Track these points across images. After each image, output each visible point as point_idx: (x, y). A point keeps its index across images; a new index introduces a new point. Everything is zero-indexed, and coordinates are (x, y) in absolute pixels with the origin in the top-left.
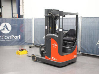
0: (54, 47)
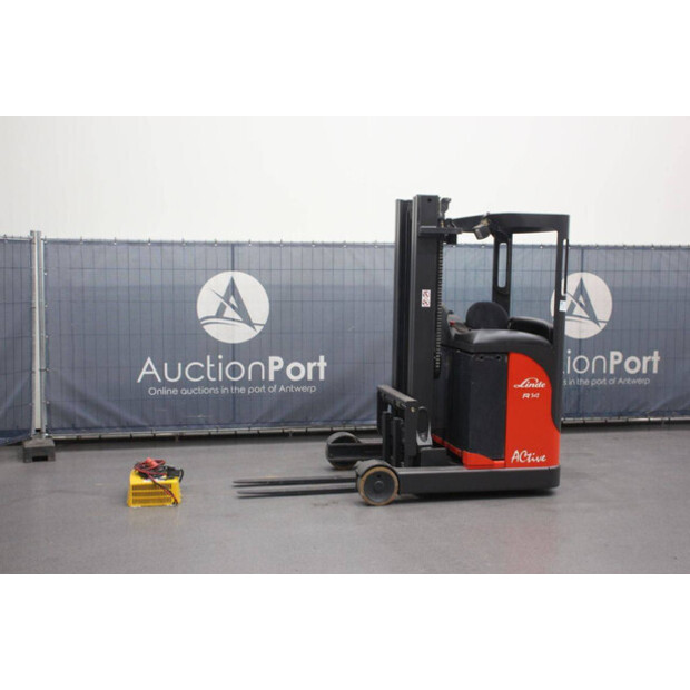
0: (526, 395)
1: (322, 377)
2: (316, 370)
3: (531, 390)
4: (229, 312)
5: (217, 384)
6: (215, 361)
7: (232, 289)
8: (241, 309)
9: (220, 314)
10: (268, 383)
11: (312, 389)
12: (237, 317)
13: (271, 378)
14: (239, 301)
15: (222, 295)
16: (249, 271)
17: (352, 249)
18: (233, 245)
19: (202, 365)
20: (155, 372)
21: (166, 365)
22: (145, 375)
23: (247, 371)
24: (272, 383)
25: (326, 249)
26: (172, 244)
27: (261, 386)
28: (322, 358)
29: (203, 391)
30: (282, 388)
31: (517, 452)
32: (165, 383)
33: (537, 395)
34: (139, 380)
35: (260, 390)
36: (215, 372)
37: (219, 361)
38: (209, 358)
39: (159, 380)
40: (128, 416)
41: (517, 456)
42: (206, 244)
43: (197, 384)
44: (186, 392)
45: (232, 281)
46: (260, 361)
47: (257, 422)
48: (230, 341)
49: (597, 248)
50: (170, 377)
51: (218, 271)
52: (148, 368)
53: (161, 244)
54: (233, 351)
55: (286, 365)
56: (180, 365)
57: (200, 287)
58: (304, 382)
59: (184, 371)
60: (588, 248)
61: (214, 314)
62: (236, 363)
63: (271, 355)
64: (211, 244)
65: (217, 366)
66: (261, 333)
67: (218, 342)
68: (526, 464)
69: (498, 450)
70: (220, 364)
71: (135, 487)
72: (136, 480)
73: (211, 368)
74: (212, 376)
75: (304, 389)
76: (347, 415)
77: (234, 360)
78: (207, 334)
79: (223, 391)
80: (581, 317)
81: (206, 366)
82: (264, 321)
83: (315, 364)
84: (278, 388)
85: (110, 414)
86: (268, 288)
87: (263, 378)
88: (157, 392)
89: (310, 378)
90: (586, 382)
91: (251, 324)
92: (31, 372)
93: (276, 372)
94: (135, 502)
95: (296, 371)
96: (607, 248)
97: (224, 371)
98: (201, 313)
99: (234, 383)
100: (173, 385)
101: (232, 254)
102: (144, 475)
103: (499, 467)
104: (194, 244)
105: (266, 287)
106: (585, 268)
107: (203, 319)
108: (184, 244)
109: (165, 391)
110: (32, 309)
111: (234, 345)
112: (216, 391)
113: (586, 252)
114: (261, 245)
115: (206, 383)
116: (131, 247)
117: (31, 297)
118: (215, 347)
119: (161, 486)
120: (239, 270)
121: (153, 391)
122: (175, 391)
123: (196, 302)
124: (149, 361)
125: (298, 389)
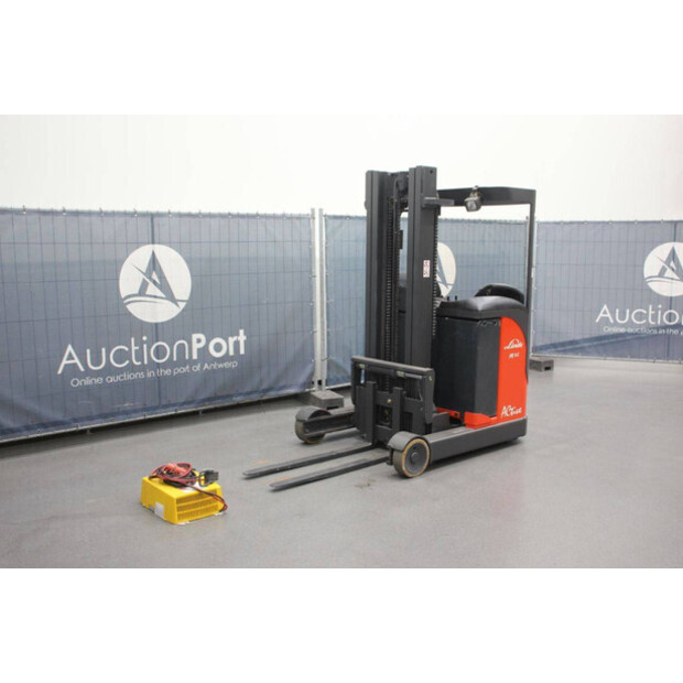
1: (242, 352)
2: (237, 344)
3: (514, 350)
4: (152, 289)
5: (143, 368)
6: (140, 343)
7: (154, 263)
8: (164, 286)
9: (142, 292)
10: (191, 362)
11: (233, 365)
12: (159, 293)
13: (195, 357)
14: (162, 276)
16: (170, 244)
17: (264, 220)
18: (152, 216)
19: (127, 349)
20: (77, 361)
21: (88, 351)
22: (66, 365)
23: (171, 352)
24: (195, 362)
26: (90, 213)
27: (185, 366)
28: (242, 332)
29: (129, 377)
30: (206, 366)
32: (88, 373)
33: (517, 355)
34: (60, 372)
35: (184, 370)
37: (143, 342)
38: (133, 340)
39: (82, 369)
42: (125, 214)
45: (153, 253)
46: (183, 339)
47: (184, 403)
48: (154, 321)
50: (93, 364)
51: (138, 244)
52: (70, 357)
53: (77, 213)
54: (157, 330)
55: (208, 341)
56: (104, 350)
58: (226, 358)
59: (108, 357)
61: (136, 292)
62: (159, 343)
63: (194, 332)
65: (142, 348)
66: (183, 310)
67: (142, 322)
70: (145, 346)
71: (179, 500)
72: (175, 493)
73: (136, 351)
74: (137, 361)
75: (227, 365)
76: (265, 386)
77: (157, 341)
78: (130, 314)
79: (149, 375)
81: (130, 350)
82: (186, 297)
83: (235, 338)
84: (202, 366)
85: (28, 413)
86: (189, 261)
87: (187, 357)
88: (79, 383)
89: (231, 353)
93: (199, 350)
94: (180, 517)
95: (218, 348)
97: (149, 354)
98: (124, 292)
101: (151, 226)
104: (113, 214)
108: (101, 214)
109: (88, 381)
111: (156, 324)
112: (142, 375)
114: (180, 215)
115: (131, 368)
116: (43, 218)
118: (139, 327)
119: (209, 494)
121: (75, 382)
122: (98, 380)
123: (117, 279)
125: (221, 366)
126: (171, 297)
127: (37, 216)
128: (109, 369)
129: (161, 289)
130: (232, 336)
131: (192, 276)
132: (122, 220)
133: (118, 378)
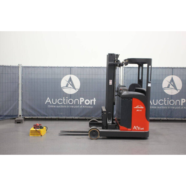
1: (94, 104)
2: (93, 102)
4: (69, 86)
5: (66, 105)
6: (65, 99)
7: (70, 79)
8: (72, 85)
9: (67, 86)
10: (80, 105)
11: (92, 107)
12: (72, 87)
13: (81, 104)
14: (72, 83)
15: (68, 81)
16: (75, 75)
18: (71, 68)
19: (62, 100)
20: (50, 101)
21: (53, 99)
22: (47, 102)
23: (74, 102)
24: (81, 105)
25: (96, 69)
26: (54, 67)
27: (78, 106)
28: (94, 99)
29: (62, 107)
30: (84, 107)
31: (135, 126)
32: (52, 104)
34: (46, 103)
35: (77, 107)
36: (65, 102)
39: (51, 103)
40: (42, 112)
41: (135, 128)
42: (63, 67)
43: (61, 105)
44: (58, 107)
45: (70, 77)
46: (78, 99)
49: (177, 68)
50: (54, 102)
51: (66, 75)
52: (48, 100)
53: (51, 67)
54: (70, 96)
55: (85, 100)
57: (62, 79)
58: (89, 105)
59: (57, 101)
60: (174, 68)
61: (65, 86)
64: (65, 67)
65: (66, 100)
66: (78, 91)
67: (66, 94)
68: (138, 130)
69: (129, 126)
70: (67, 100)
73: (64, 100)
74: (65, 103)
75: (89, 107)
77: (71, 99)
78: (63, 91)
79: (68, 107)
80: (172, 88)
81: (63, 100)
83: (93, 100)
84: (82, 106)
85: (38, 112)
86: (80, 79)
88: (50, 106)
89: (91, 104)
90: (174, 108)
91: (75, 89)
92: (18, 100)
93: (82, 102)
95: (87, 102)
96: (181, 68)
97: (68, 101)
99: (71, 105)
100: (54, 105)
102: (35, 128)
103: (129, 130)
104: (60, 67)
105: (79, 79)
106: (173, 74)
107: (62, 87)
109: (52, 106)
110: (18, 84)
111: (71, 94)
112: (66, 107)
113: (174, 69)
114: (78, 67)
115: (63, 104)
116: (44, 68)
117: (18, 81)
118: (66, 95)
120: (72, 74)
121: (49, 106)
123: (60, 83)
124: (48, 98)
125: (88, 107)
126: (74, 88)
127: (42, 68)
128: (57, 104)
129: (72, 86)
130: (92, 99)
131: (81, 83)
132: (63, 68)
133: (59, 106)
